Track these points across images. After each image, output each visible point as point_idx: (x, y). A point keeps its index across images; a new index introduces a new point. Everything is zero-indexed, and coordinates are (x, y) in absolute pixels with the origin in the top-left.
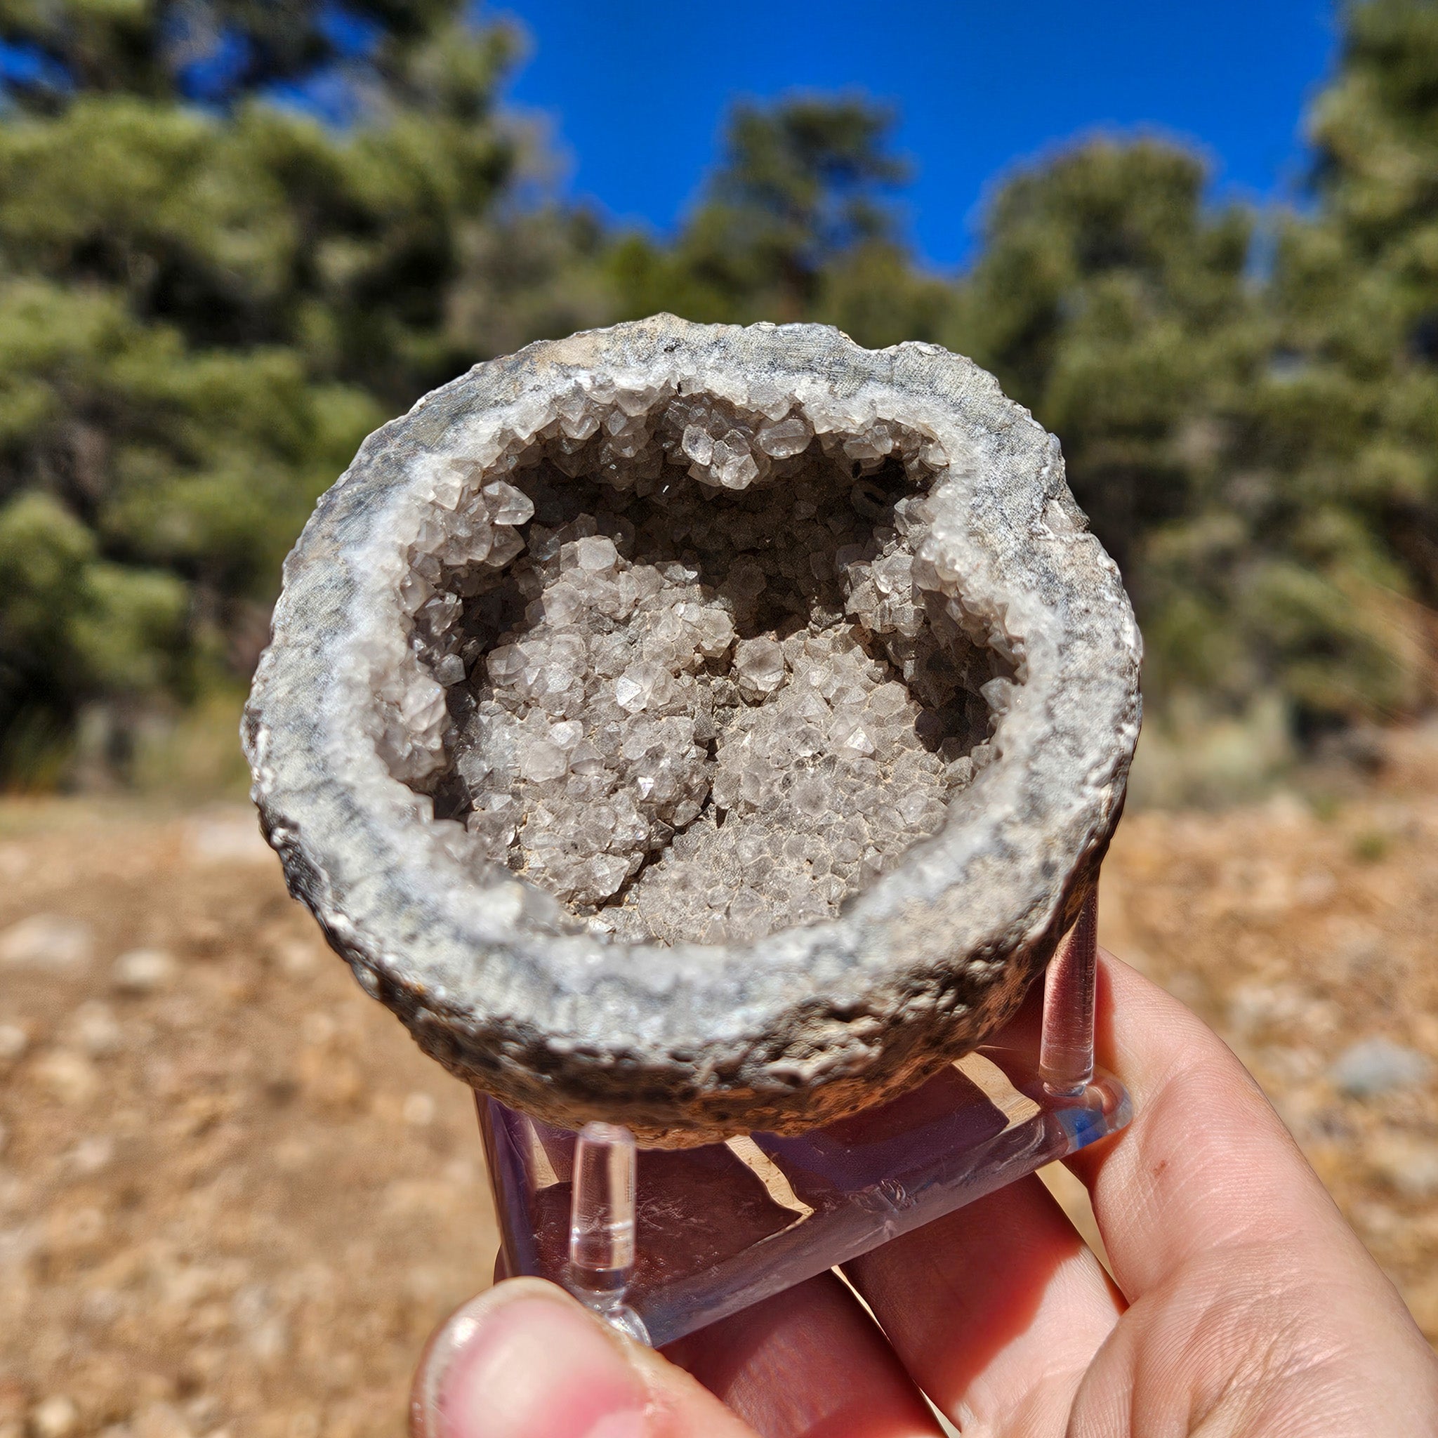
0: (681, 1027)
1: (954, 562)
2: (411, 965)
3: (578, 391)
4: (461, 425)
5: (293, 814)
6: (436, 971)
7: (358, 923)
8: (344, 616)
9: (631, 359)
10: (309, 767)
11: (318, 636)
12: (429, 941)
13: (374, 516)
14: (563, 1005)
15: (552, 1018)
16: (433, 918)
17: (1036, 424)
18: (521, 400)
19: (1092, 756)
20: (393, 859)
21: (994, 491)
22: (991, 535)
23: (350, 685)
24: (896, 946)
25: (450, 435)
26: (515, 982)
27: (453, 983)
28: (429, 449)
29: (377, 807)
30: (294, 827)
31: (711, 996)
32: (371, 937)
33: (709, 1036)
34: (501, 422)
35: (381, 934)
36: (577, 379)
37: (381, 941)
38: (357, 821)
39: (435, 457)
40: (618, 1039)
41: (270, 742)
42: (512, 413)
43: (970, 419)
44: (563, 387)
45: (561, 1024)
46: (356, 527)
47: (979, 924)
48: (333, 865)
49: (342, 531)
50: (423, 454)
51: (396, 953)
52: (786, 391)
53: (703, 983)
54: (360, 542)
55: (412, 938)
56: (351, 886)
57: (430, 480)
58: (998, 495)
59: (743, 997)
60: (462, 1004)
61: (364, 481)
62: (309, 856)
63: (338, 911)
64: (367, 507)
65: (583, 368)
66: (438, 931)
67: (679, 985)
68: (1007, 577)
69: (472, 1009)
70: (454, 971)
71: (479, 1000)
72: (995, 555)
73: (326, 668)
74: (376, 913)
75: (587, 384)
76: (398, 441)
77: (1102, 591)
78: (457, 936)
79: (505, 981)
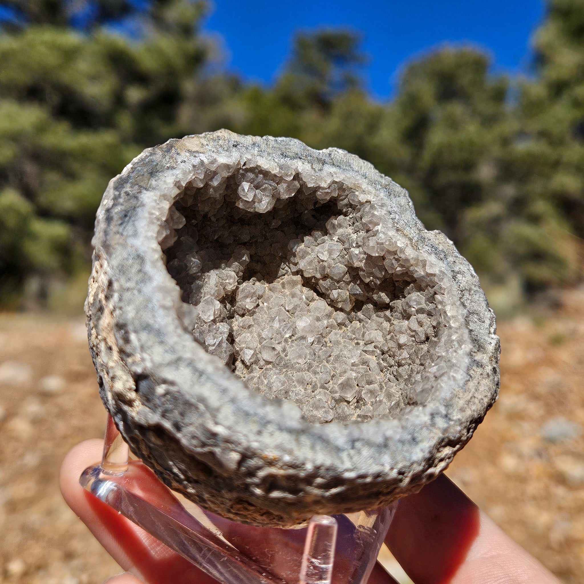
0: (399, 458)
1: (396, 242)
2: (266, 447)
3: (202, 162)
4: (157, 178)
5: (169, 374)
6: (279, 447)
7: (229, 428)
8: (145, 273)
9: (220, 149)
10: (166, 351)
11: (137, 283)
12: (270, 433)
13: (136, 223)
14: (344, 455)
15: (342, 462)
16: (265, 423)
17: (397, 185)
18: (179, 166)
19: (488, 322)
20: (231, 394)
21: (396, 212)
22: (405, 231)
23: (164, 307)
24: (462, 410)
25: (153, 182)
26: (318, 448)
27: (290, 452)
28: (146, 189)
29: (210, 369)
30: (172, 383)
31: (402, 442)
32: (241, 435)
33: (412, 462)
34: (174, 177)
35: (245, 433)
36: (200, 158)
37: (245, 435)
38: (204, 377)
39: (152, 194)
40: (374, 469)
41: (139, 340)
42: (178, 173)
43: (372, 183)
44: (196, 161)
45: (348, 465)
46: (129, 229)
47: (486, 396)
48: (202, 400)
49: (123, 230)
50: (145, 192)
51: (256, 441)
52: (294, 167)
53: (398, 437)
54: (135, 235)
55: (259, 433)
56: (218, 410)
57: (154, 204)
58: (399, 214)
59: (414, 441)
60: (298, 462)
61: (122, 205)
62: (188, 397)
63: (217, 423)
64: (130, 218)
65: (201, 153)
66: (271, 428)
67: (387, 439)
68: (420, 248)
69: (303, 464)
70: (288, 446)
71: (306, 459)
72: (411, 240)
73: (149, 300)
74: (237, 423)
75: (206, 161)
76: (129, 185)
77: (455, 253)
78: (281, 429)
79: (313, 448)
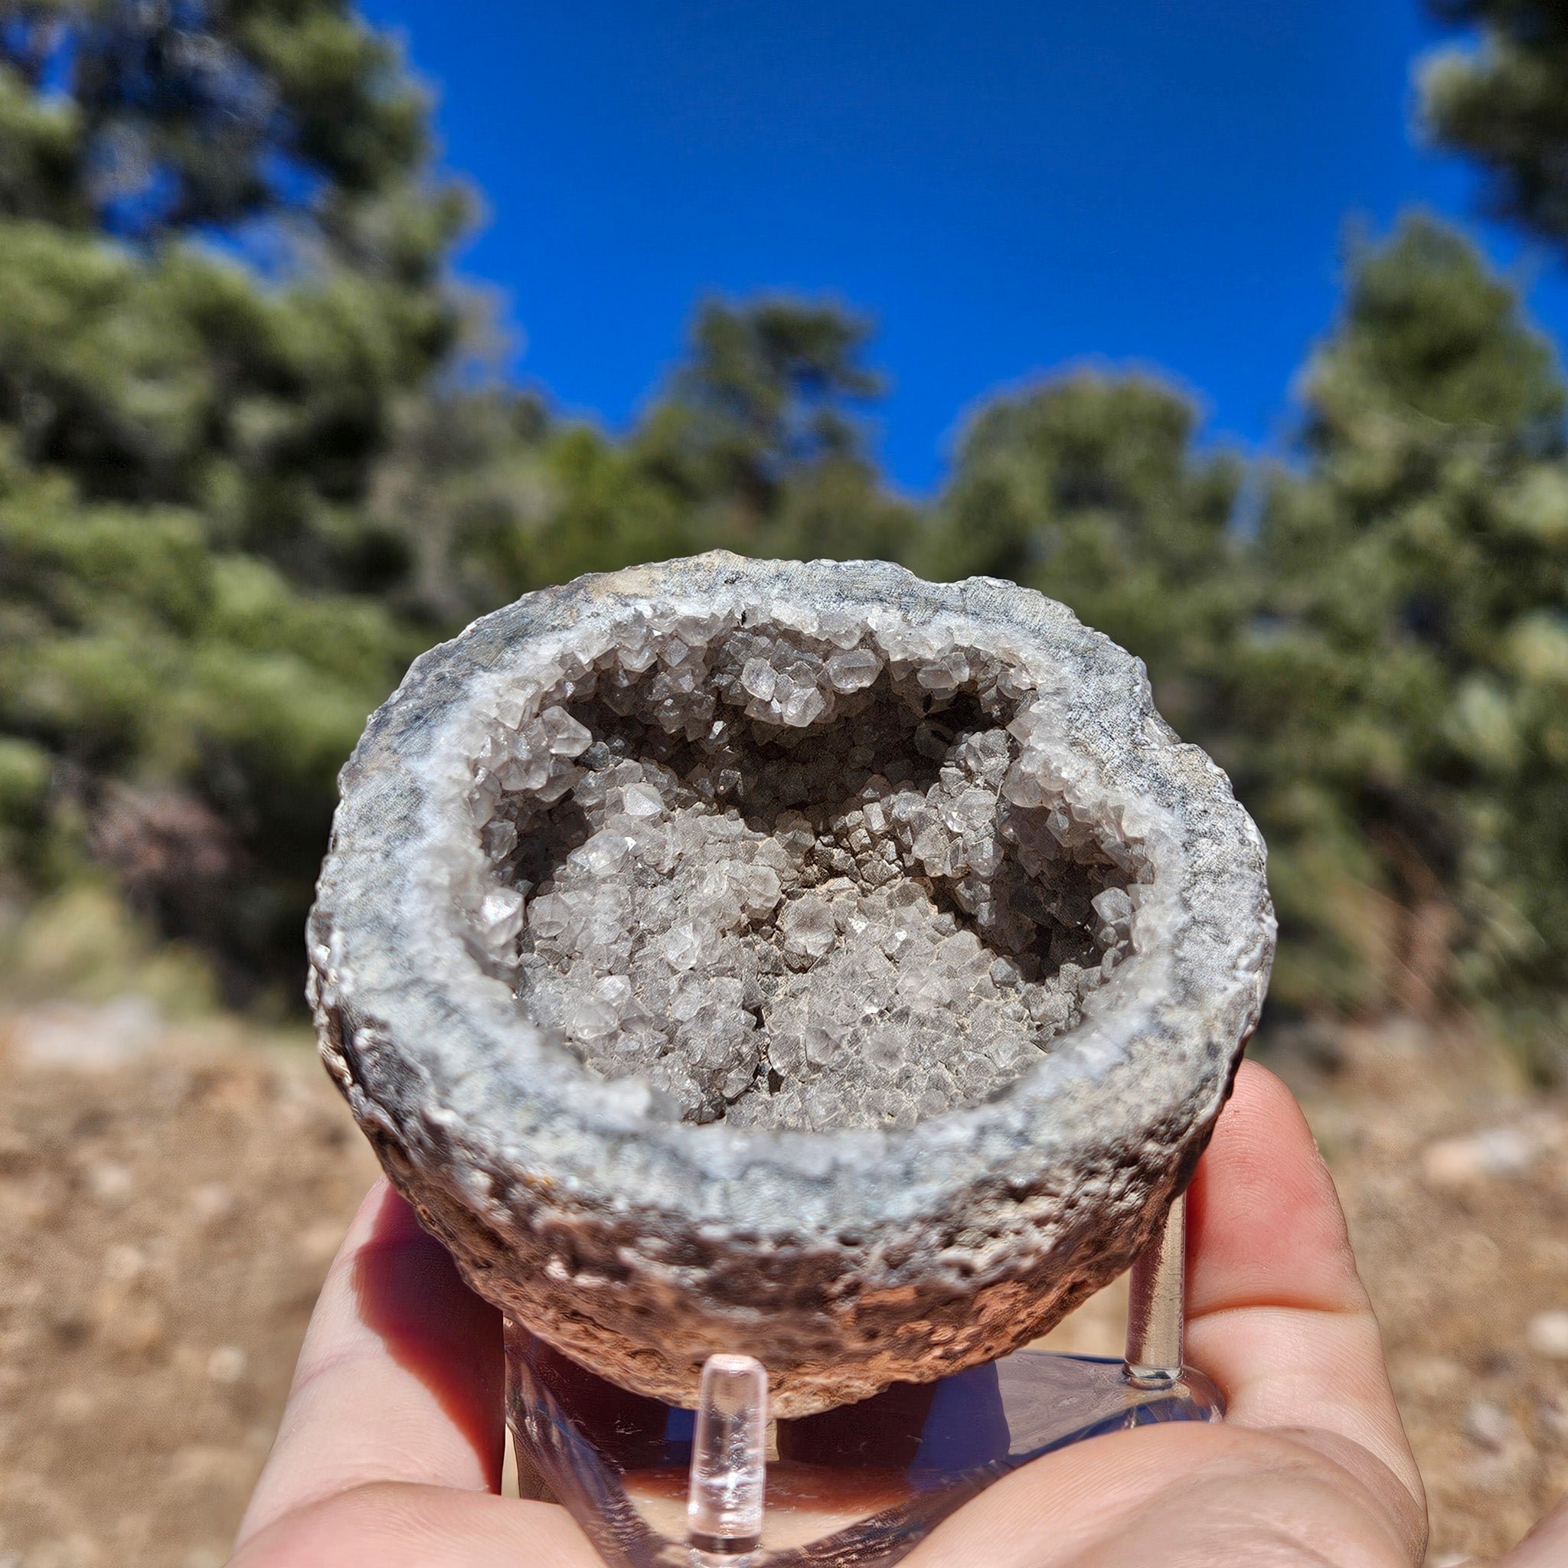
0: (847, 1208)
1: (1059, 769)
2: (536, 1158)
3: (639, 618)
4: (519, 647)
5: (380, 1010)
6: (567, 1163)
7: (469, 1117)
8: (414, 823)
9: (692, 590)
10: (393, 967)
11: (387, 841)
12: (554, 1133)
13: (436, 731)
14: (713, 1193)
15: (702, 1204)
16: (554, 1110)
17: (1120, 648)
18: (580, 625)
19: (1238, 943)
20: (500, 1053)
21: (1089, 706)
22: (1094, 746)
23: (427, 886)
24: (1069, 1124)
25: (508, 656)
26: (656, 1170)
27: (586, 1173)
28: (485, 669)
29: (476, 1004)
30: (383, 1026)
31: (873, 1177)
32: (485, 1130)
33: (881, 1217)
34: (561, 645)
35: (497, 1128)
36: (637, 607)
37: (498, 1135)
38: (455, 1017)
39: (494, 676)
40: (778, 1223)
41: (346, 943)
42: (571, 636)
43: (1052, 646)
44: (624, 614)
45: (714, 1209)
46: (417, 740)
47: (1153, 1101)
48: (433, 1060)
49: (401, 744)
50: (481, 673)
51: (517, 1146)
52: (859, 619)
53: (864, 1165)
54: (424, 752)
55: (533, 1130)
56: (457, 1081)
57: (491, 696)
58: (1093, 710)
59: (909, 1176)
60: (598, 1195)
61: (420, 698)
62: (404, 1052)
63: (443, 1106)
64: (426, 722)
65: (642, 597)
66: (560, 1123)
67: (836, 1167)
68: (1118, 782)
69: (609, 1199)
70: (585, 1161)
71: (618, 1189)
72: (1101, 764)
73: (401, 871)
74: (489, 1108)
75: (648, 613)
76: (451, 661)
77: (1217, 794)
78: (583, 1127)
79: (644, 1169)
